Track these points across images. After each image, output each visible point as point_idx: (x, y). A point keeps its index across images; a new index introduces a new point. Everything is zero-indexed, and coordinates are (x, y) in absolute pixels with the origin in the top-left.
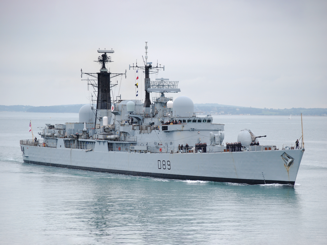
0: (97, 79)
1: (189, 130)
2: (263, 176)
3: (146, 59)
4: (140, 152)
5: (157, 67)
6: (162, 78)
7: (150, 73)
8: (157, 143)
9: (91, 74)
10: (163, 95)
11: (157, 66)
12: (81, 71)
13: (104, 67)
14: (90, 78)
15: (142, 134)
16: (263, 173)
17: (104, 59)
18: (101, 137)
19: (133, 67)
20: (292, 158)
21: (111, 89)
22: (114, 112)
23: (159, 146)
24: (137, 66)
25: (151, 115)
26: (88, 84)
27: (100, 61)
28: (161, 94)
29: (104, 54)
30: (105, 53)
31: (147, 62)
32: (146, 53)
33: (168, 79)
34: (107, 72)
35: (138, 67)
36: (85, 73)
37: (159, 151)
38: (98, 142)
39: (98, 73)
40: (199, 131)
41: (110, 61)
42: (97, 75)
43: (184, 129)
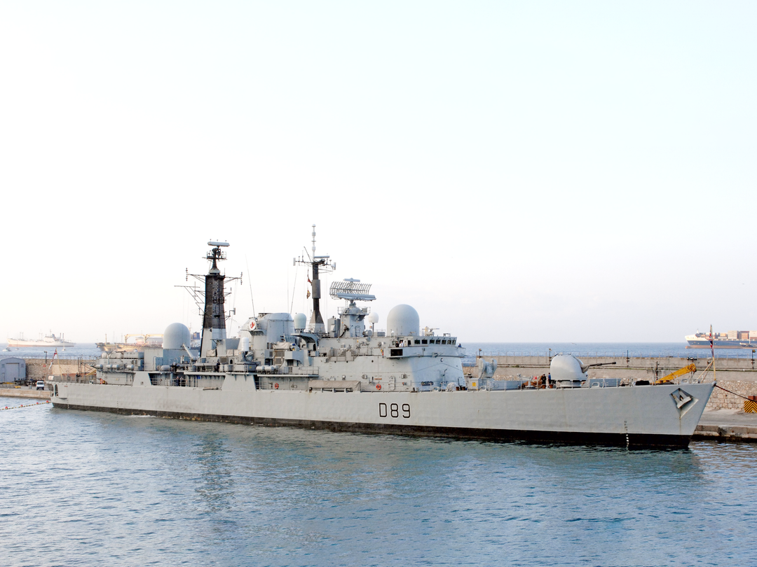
1: (431, 356)
2: (626, 427)
3: (314, 250)
6: (352, 279)
7: (319, 271)
8: (370, 377)
9: (197, 276)
10: (353, 304)
12: (187, 271)
13: (215, 266)
15: (331, 362)
16: (625, 422)
17: (216, 255)
18: (242, 368)
20: (691, 397)
22: (255, 330)
23: (375, 381)
24: (303, 261)
25: (332, 335)
27: (209, 258)
28: (349, 302)
29: (216, 247)
30: (218, 246)
31: (316, 255)
32: (314, 241)
33: (359, 281)
34: (219, 274)
36: (191, 275)
37: (374, 388)
38: (234, 377)
39: (206, 276)
40: (442, 357)
41: (224, 259)
42: (205, 278)
43: (426, 353)
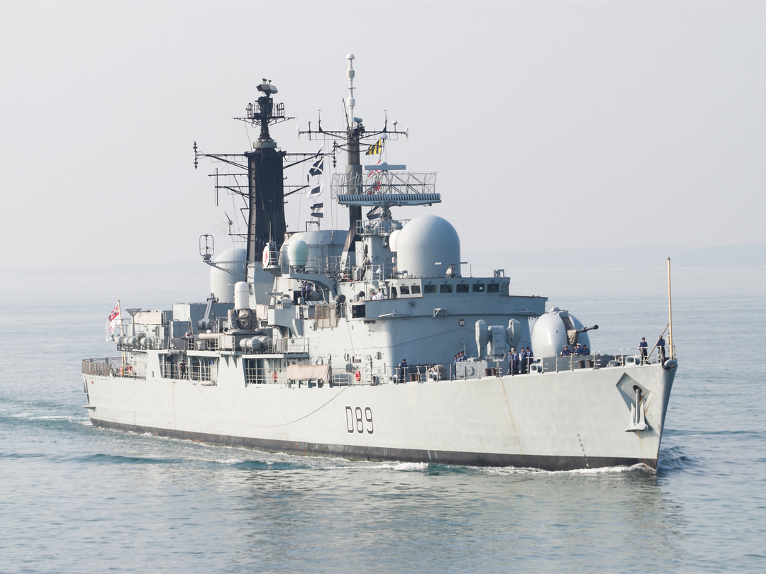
0: (247, 172)
1: (432, 316)
2: (582, 445)
3: (352, 107)
4: (311, 385)
5: (385, 131)
7: (362, 148)
8: (351, 357)
9: (224, 158)
10: (385, 213)
11: (385, 129)
12: (195, 148)
13: (265, 134)
14: (223, 167)
15: (319, 330)
16: (579, 435)
17: (265, 111)
19: (310, 132)
21: (285, 199)
22: (269, 267)
23: (354, 365)
24: (321, 131)
26: (217, 187)
29: (264, 94)
30: (268, 93)
31: (354, 117)
32: (352, 89)
33: (403, 167)
34: (273, 149)
35: (324, 132)
36: (208, 155)
37: (354, 378)
38: (225, 359)
39: (246, 154)
40: (462, 317)
41: (283, 117)
42: (246, 159)
43: (416, 312)
